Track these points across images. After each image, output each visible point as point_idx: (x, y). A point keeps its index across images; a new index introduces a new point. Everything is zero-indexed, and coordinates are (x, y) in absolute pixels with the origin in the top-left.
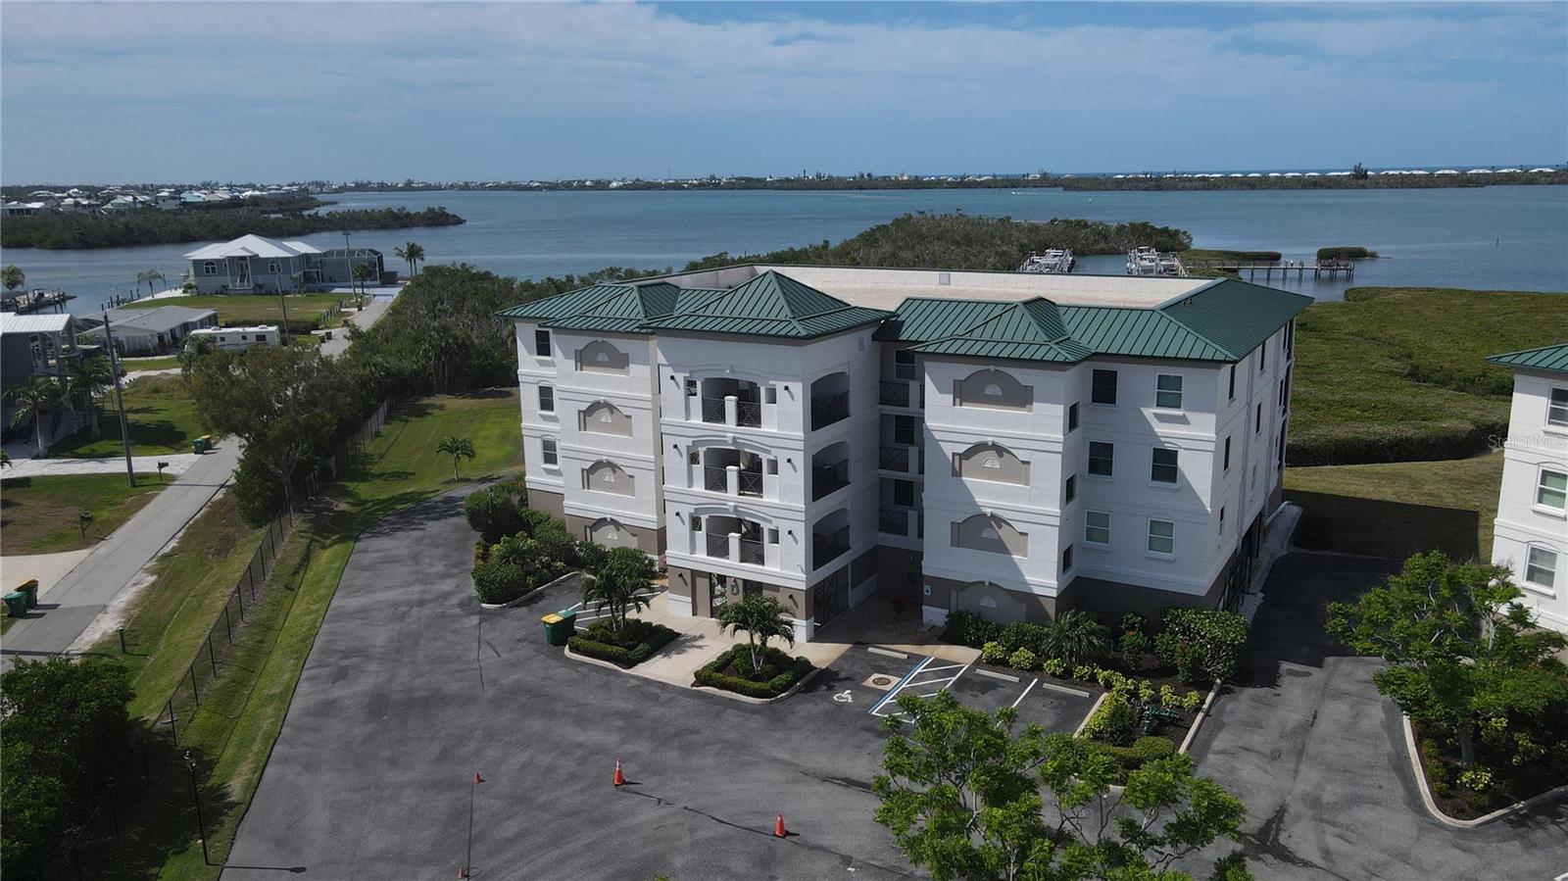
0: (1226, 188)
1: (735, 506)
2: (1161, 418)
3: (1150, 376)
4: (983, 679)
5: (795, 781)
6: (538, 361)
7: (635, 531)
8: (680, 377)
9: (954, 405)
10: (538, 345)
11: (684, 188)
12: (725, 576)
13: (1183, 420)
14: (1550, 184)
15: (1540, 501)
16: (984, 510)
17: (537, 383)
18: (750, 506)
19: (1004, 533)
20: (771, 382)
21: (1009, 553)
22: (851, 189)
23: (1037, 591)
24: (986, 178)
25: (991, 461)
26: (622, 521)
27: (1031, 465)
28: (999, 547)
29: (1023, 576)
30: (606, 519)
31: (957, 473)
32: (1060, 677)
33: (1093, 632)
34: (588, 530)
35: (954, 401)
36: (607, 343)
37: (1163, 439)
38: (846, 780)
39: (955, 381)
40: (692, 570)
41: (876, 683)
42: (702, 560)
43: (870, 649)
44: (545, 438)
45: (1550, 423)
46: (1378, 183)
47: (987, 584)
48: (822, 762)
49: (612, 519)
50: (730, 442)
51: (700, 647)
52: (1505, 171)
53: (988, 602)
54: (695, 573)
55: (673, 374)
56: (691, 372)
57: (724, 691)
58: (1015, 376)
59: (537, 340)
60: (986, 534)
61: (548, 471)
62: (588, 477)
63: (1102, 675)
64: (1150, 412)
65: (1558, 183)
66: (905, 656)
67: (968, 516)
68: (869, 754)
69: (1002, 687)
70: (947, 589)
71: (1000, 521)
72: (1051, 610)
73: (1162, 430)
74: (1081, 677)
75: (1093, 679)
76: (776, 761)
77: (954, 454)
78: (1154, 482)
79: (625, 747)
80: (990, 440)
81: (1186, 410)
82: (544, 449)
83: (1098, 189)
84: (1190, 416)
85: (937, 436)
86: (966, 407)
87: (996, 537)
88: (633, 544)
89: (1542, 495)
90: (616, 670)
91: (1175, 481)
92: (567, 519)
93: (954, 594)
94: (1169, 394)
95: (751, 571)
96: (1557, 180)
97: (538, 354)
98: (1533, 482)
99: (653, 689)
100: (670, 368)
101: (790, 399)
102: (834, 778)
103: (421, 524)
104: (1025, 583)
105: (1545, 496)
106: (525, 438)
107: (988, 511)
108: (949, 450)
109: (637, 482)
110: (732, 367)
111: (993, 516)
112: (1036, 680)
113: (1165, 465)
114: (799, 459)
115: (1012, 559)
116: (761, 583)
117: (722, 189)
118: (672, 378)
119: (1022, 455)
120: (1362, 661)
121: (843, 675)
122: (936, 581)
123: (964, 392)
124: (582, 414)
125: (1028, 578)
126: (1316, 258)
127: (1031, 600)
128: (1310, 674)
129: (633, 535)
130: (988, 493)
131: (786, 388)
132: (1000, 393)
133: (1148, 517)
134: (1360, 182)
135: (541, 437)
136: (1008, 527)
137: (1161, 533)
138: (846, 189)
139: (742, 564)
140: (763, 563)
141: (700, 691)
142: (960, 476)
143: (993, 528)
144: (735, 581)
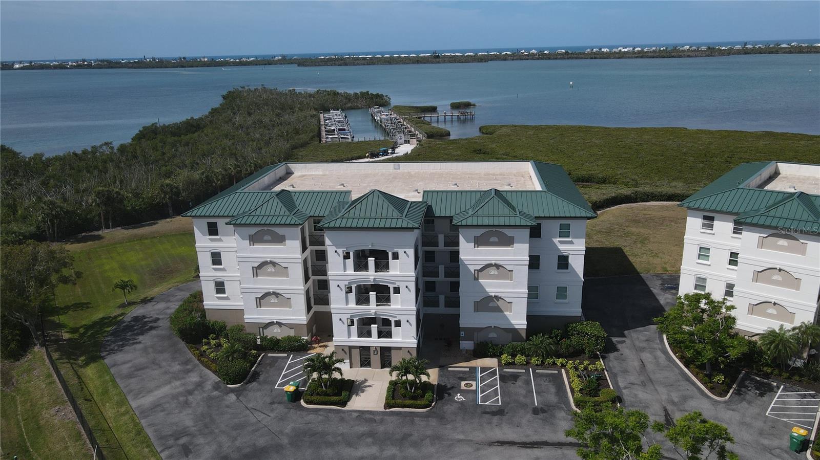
0: (378, 64)
1: (375, 312)
2: (561, 242)
3: (556, 225)
4: (510, 374)
5: (478, 449)
6: (210, 239)
7: (291, 326)
8: (340, 251)
9: (475, 248)
10: (209, 230)
11: (67, 68)
12: (370, 347)
13: (571, 243)
14: (513, 60)
15: (699, 259)
16: (491, 294)
17: (210, 251)
18: (384, 311)
19: (500, 303)
20: (395, 250)
21: (501, 311)
22: (177, 67)
23: (517, 327)
24: (252, 59)
25: (493, 271)
26: (284, 322)
27: (514, 272)
28: (498, 310)
29: (510, 321)
30: (273, 322)
31: (476, 279)
32: (540, 365)
33: (550, 344)
34: (261, 329)
35: (475, 246)
36: (272, 230)
37: (562, 251)
38: (498, 442)
39: (475, 237)
40: (349, 346)
41: (467, 387)
42: (356, 340)
43: (449, 369)
44: (216, 280)
45: (702, 228)
46: (445, 61)
47: (493, 327)
48: (479, 436)
49: (277, 322)
50: (372, 281)
51: (370, 386)
52: (492, 53)
53: (493, 335)
54: (350, 348)
55: (336, 249)
56: (346, 248)
57: (405, 409)
58: (505, 233)
59: (208, 227)
60: (491, 304)
61: (219, 298)
62: (260, 302)
63: (559, 361)
64: (556, 240)
65: (516, 60)
66: (468, 369)
67: (483, 298)
68: (497, 426)
69: (520, 376)
70: (471, 332)
71: (497, 298)
72: (524, 335)
73: (562, 247)
74: (549, 364)
75: (554, 363)
76: (460, 441)
77: (475, 270)
78: (559, 270)
79: (385, 452)
80: (493, 262)
81: (572, 238)
82: (216, 286)
83: (316, 65)
84: (574, 240)
85: (466, 263)
86: (481, 248)
87: (496, 306)
88: (292, 333)
89: (700, 256)
90: (339, 409)
91: (568, 269)
92: (246, 325)
93: (476, 334)
94: (565, 232)
95: (385, 342)
96: (515, 58)
97: (209, 235)
98: (696, 251)
99: (367, 416)
100: (334, 247)
101: (407, 257)
102: (493, 443)
103: (135, 339)
104: (511, 324)
105: (701, 256)
106: (202, 281)
107: (493, 294)
108: (472, 269)
109: (293, 301)
110: (372, 244)
111: (495, 296)
112: (531, 369)
113: (563, 262)
114: (412, 286)
115: (505, 314)
116: (391, 347)
117: (93, 68)
118: (336, 252)
119: (509, 268)
120: (637, 331)
121: (449, 386)
122: (465, 329)
123: (479, 242)
124: (255, 269)
125: (513, 322)
126: (450, 107)
127: (514, 331)
128: (625, 341)
129: (291, 328)
130: (492, 286)
131: (405, 252)
132: (498, 241)
133: (556, 285)
134: (437, 60)
135: (214, 280)
136: (502, 300)
137: (562, 292)
138: (174, 67)
139: (379, 339)
140: (391, 337)
141: (392, 412)
142: (478, 280)
143: (495, 302)
144: (376, 348)
